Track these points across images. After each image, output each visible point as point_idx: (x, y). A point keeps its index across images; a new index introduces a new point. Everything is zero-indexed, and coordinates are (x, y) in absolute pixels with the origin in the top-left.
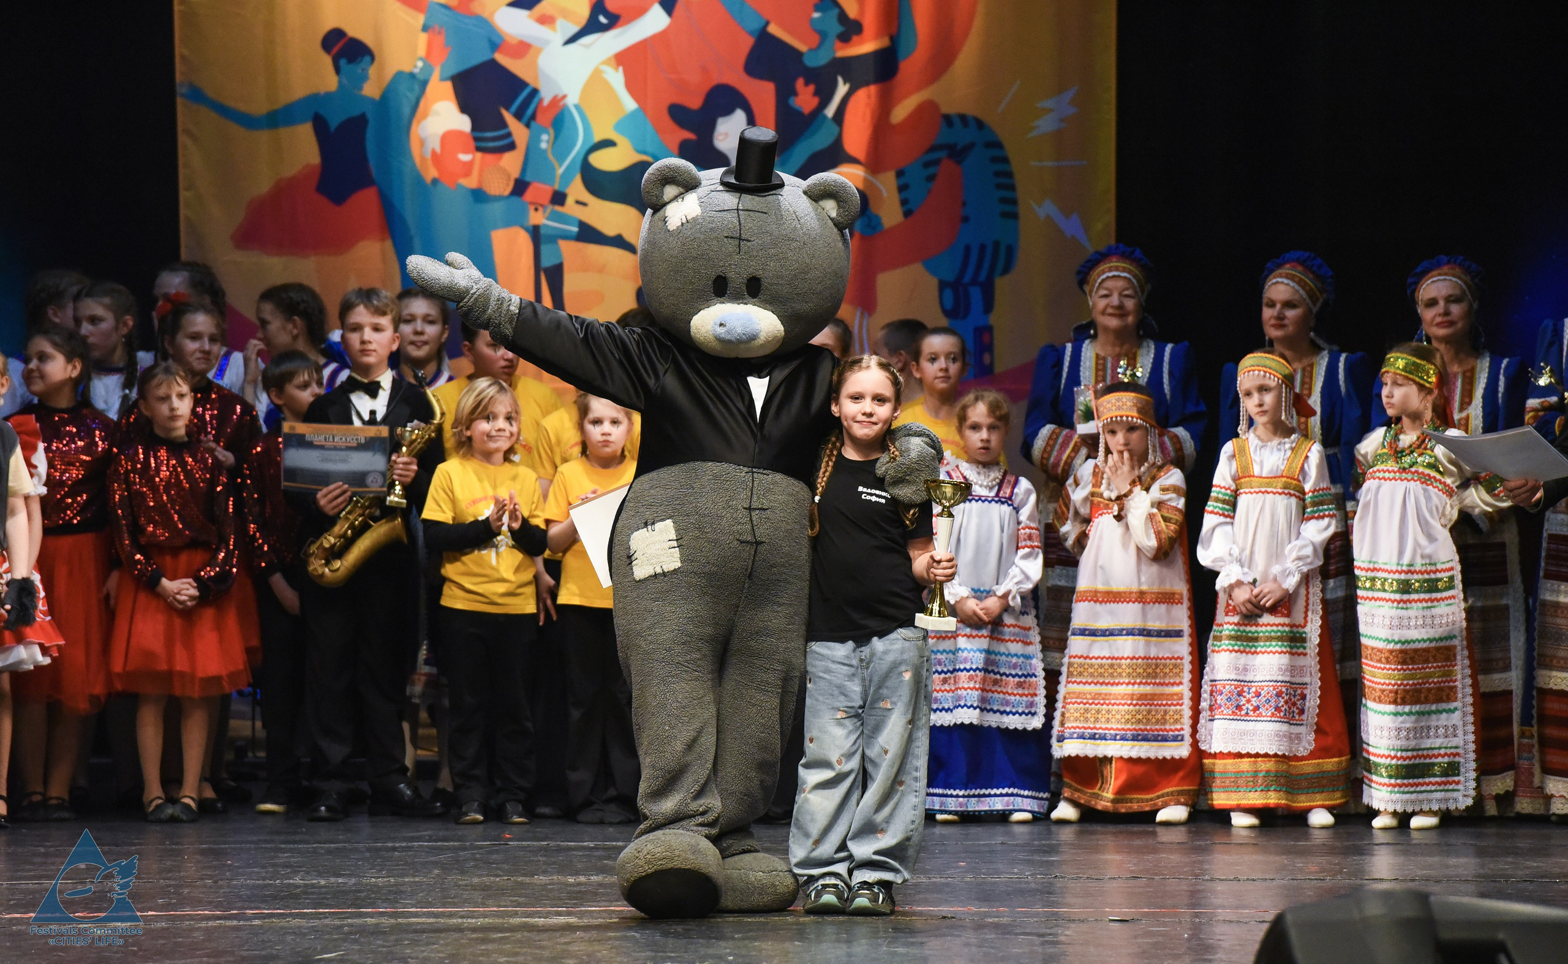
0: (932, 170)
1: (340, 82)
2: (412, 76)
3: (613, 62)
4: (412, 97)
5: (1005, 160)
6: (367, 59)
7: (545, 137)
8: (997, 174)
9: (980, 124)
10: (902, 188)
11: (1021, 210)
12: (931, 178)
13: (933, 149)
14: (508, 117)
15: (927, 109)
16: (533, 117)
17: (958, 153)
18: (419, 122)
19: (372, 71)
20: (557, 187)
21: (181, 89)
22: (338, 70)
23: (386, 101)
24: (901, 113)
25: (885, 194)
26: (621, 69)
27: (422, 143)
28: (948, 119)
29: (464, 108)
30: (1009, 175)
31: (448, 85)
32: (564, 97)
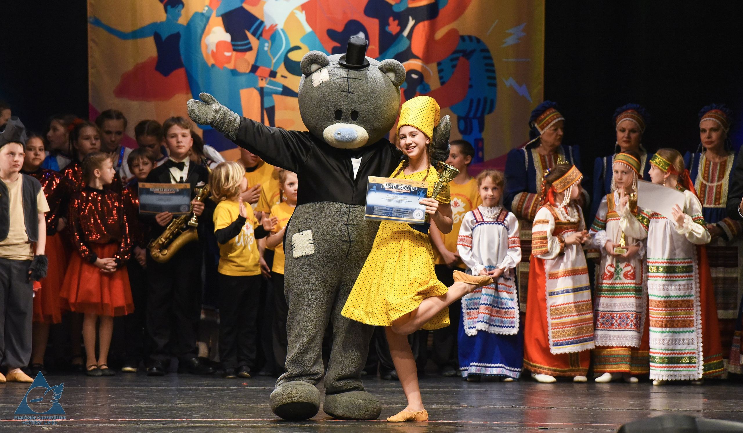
0: (454, 63)
1: (167, 17)
2: (202, 14)
3: (300, 9)
4: (202, 25)
5: (490, 58)
6: (181, 6)
7: (266, 44)
8: (487, 65)
9: (478, 41)
10: (440, 71)
11: (498, 82)
12: (454, 66)
13: (455, 52)
14: (249, 34)
15: (452, 32)
16: (261, 35)
17: (467, 54)
18: (206, 37)
19: (183, 12)
20: (272, 69)
21: (90, 20)
22: (166, 11)
23: (189, 26)
24: (440, 34)
25: (432, 74)
26: (304, 12)
27: (207, 46)
28: (463, 38)
29: (227, 30)
30: (492, 65)
31: (220, 19)
32: (276, 25)
